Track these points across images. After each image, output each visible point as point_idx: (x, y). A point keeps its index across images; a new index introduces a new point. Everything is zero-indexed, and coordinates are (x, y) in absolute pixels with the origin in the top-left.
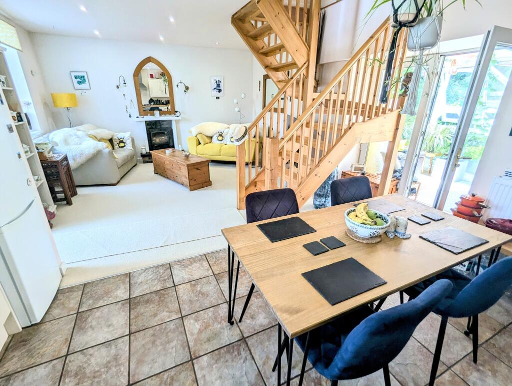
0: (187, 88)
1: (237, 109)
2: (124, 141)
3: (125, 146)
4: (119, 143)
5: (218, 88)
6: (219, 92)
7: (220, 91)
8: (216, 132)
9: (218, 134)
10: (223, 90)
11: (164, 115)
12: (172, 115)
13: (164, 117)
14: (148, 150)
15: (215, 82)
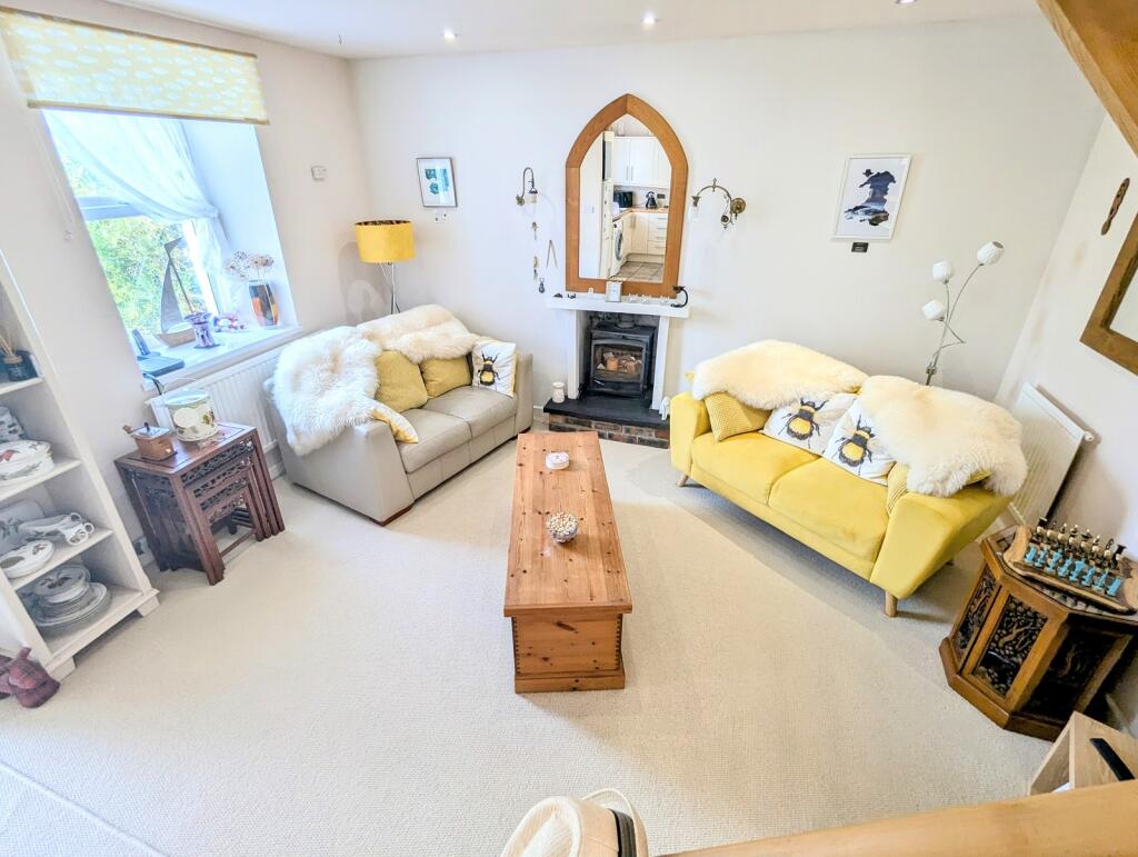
0: (738, 207)
1: (932, 309)
3: (494, 381)
4: (483, 372)
5: (874, 207)
6: (874, 222)
7: (877, 218)
8: (788, 396)
9: (795, 409)
10: (892, 217)
11: (636, 297)
12: (662, 299)
13: (634, 302)
14: (574, 394)
15: (866, 179)
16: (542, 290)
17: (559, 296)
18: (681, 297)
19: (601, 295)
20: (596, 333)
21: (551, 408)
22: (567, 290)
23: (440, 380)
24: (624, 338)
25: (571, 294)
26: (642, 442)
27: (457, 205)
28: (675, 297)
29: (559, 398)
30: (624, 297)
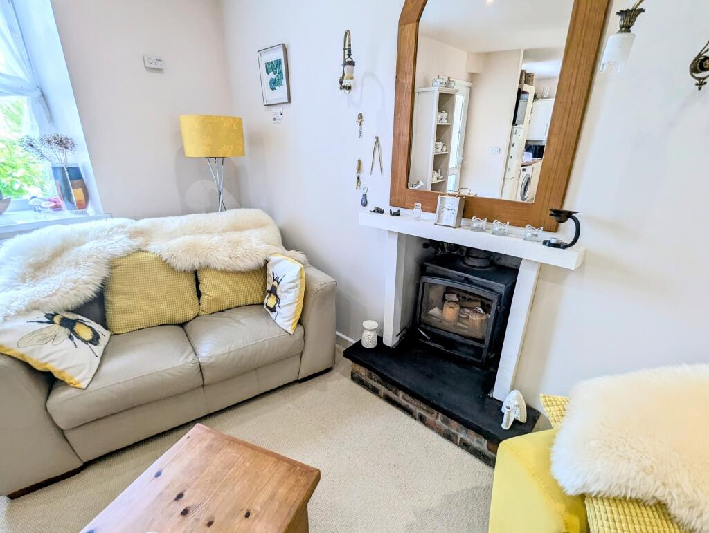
4: (270, 294)
11: (484, 223)
12: (529, 231)
13: (482, 230)
14: (390, 340)
16: (364, 202)
17: (378, 211)
18: (566, 231)
19: (433, 216)
20: (431, 267)
21: (356, 353)
22: (392, 204)
23: (214, 295)
24: (467, 280)
25: (395, 210)
26: (465, 446)
27: (289, 101)
28: (555, 230)
29: (369, 341)
30: (464, 221)
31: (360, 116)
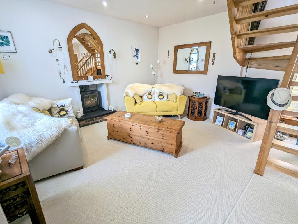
0: (115, 55)
1: (153, 73)
2: (65, 109)
3: (67, 113)
4: (60, 112)
5: (137, 56)
8: (145, 92)
14: (82, 114)
15: (135, 50)
16: (64, 82)
18: (109, 78)
22: (74, 80)
24: (91, 93)
27: (16, 52)
31: (57, 60)
